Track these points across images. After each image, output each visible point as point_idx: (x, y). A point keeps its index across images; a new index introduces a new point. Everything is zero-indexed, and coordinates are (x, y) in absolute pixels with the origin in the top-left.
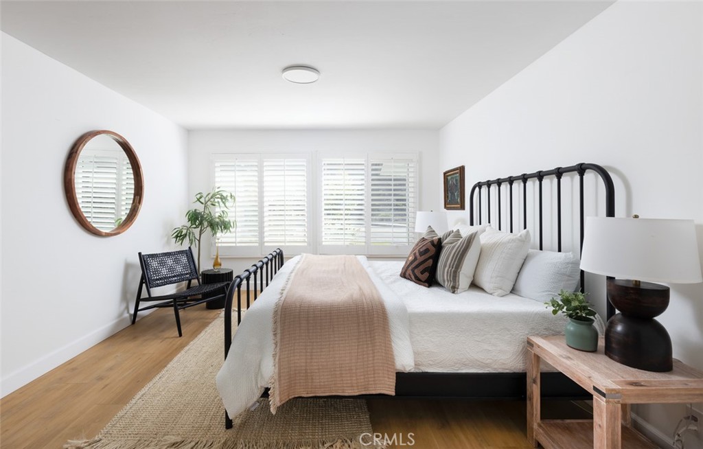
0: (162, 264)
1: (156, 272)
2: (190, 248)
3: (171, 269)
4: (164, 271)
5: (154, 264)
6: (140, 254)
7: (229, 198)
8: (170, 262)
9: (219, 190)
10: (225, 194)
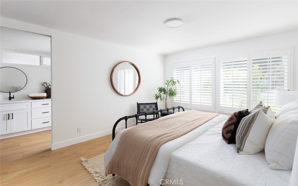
0: (145, 107)
1: (142, 110)
2: (157, 102)
3: (148, 110)
4: (145, 110)
5: (142, 107)
6: (137, 103)
7: (177, 82)
8: (148, 106)
9: (172, 79)
10: (175, 81)
